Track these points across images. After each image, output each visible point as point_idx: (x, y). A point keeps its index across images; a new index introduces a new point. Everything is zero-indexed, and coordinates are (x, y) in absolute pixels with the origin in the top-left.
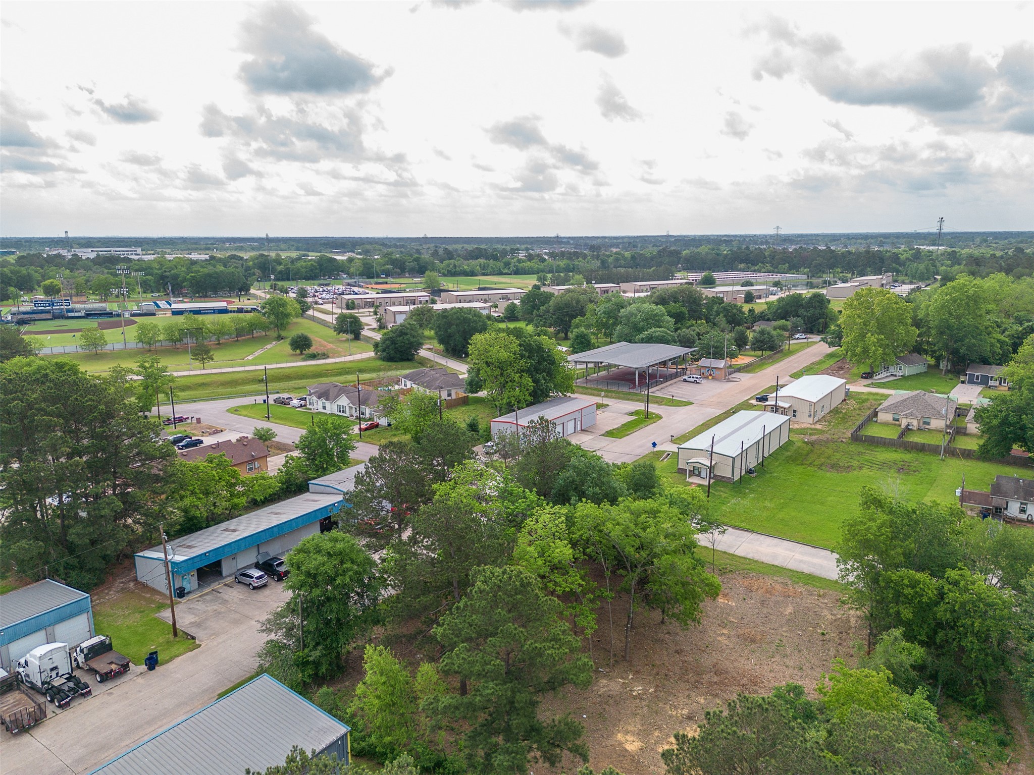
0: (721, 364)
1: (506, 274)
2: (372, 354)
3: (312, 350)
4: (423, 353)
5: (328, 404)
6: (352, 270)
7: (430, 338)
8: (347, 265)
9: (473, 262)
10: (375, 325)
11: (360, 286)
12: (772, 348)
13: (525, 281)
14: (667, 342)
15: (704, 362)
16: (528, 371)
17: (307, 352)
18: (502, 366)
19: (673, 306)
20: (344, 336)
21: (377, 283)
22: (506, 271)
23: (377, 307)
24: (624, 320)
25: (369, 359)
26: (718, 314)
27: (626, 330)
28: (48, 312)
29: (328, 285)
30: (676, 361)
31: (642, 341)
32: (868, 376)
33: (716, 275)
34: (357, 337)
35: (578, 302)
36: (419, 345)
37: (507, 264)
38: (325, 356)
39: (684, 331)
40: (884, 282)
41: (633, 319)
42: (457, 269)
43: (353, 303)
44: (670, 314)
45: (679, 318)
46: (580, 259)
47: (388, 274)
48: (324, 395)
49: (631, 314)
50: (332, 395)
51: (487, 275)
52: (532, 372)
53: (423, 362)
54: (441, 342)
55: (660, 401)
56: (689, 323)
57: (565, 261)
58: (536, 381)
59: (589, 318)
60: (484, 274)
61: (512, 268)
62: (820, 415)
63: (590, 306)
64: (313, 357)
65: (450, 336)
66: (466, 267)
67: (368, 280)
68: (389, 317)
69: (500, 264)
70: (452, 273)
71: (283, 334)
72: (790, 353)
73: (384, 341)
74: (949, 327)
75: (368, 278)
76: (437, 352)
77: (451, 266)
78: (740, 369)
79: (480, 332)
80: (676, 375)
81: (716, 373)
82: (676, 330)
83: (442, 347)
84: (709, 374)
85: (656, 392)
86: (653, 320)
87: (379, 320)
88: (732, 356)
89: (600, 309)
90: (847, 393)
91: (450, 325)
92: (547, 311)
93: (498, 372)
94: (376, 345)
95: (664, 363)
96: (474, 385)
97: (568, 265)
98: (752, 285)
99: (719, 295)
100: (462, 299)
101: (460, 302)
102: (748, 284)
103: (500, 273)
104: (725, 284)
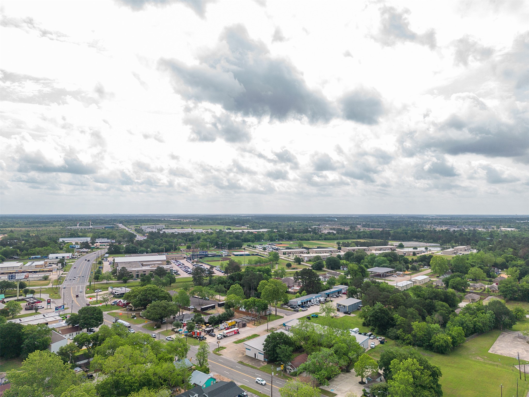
0: (401, 273)
1: (321, 240)
7: (325, 265)
8: (262, 236)
11: (274, 245)
12: (416, 270)
13: (333, 244)
14: (388, 267)
15: (397, 272)
16: (360, 272)
19: (389, 258)
21: (278, 244)
24: (376, 261)
26: (401, 260)
27: (377, 264)
30: (390, 272)
31: (382, 267)
32: (438, 277)
33: (404, 243)
35: (362, 256)
36: (323, 267)
38: (297, 269)
39: (392, 265)
40: (466, 249)
41: (378, 261)
42: (303, 238)
43: (285, 253)
44: (388, 260)
45: (391, 261)
46: (349, 234)
49: (378, 260)
52: (361, 272)
53: (324, 271)
55: (387, 280)
56: (394, 262)
57: (343, 235)
58: (362, 274)
59: (366, 260)
60: (313, 240)
62: (421, 283)
63: (365, 257)
64: (294, 269)
65: (330, 264)
71: (278, 262)
72: (421, 271)
73: (315, 265)
74: (456, 266)
75: (271, 241)
77: (300, 237)
78: (407, 275)
80: (391, 275)
81: (400, 275)
82: (390, 264)
84: (398, 275)
85: (386, 278)
86: (384, 262)
88: (405, 271)
89: (369, 258)
90: (430, 280)
92: (353, 258)
93: (354, 272)
94: (312, 266)
95: (387, 272)
97: (345, 237)
98: (417, 249)
99: (404, 253)
100: (317, 252)
101: (316, 253)
102: (415, 248)
103: (319, 240)
104: (407, 247)
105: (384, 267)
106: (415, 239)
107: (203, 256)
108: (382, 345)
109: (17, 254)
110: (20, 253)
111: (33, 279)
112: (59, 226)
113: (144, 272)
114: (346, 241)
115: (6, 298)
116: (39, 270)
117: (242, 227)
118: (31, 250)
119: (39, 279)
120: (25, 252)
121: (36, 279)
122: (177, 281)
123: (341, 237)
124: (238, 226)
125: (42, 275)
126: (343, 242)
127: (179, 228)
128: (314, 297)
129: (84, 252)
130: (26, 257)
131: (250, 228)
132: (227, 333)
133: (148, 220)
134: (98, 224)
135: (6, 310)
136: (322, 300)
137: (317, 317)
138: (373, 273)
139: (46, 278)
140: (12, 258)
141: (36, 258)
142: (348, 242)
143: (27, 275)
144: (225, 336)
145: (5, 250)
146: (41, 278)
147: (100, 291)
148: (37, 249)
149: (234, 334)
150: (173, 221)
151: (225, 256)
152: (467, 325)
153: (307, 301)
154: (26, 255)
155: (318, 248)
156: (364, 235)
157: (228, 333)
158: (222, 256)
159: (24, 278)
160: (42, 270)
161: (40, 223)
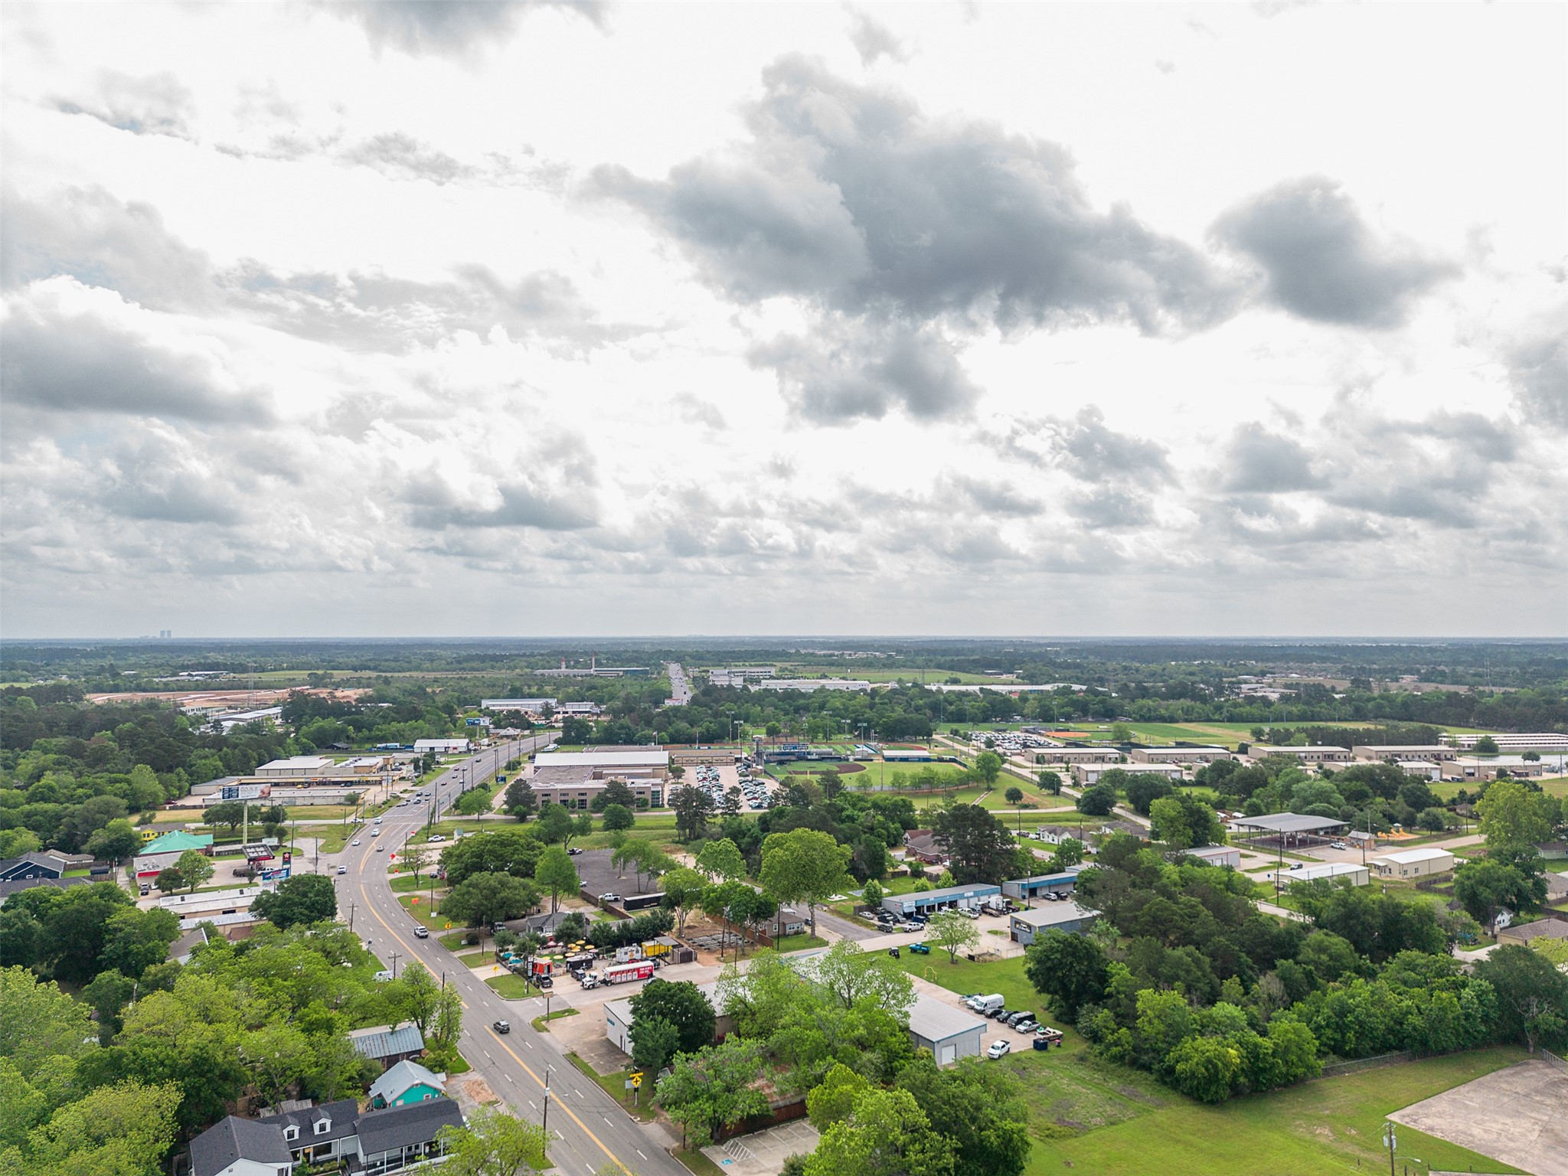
0: (1370, 836)
2: (1075, 808)
3: (1024, 801)
4: (1116, 810)
5: (1056, 838)
6: (1026, 711)
7: (1122, 798)
8: (1020, 704)
9: (1173, 704)
10: (1070, 782)
11: (1040, 734)
13: (1239, 734)
14: (1327, 815)
15: (1353, 834)
16: (1190, 825)
17: (1020, 802)
18: (1172, 821)
20: (1045, 791)
21: (1057, 730)
22: (1217, 717)
23: (1067, 763)
24: (1296, 794)
25: (1072, 812)
27: (1298, 804)
28: (793, 754)
29: (1004, 731)
30: (1327, 830)
31: (1307, 813)
33: (1499, 738)
34: (1057, 793)
36: (1113, 804)
37: (1219, 708)
38: (1035, 807)
39: (1349, 807)
41: (1303, 794)
42: (1153, 713)
43: (1050, 757)
46: (1323, 704)
47: (1069, 718)
48: (1053, 831)
49: (1302, 789)
50: (1058, 831)
51: (1191, 721)
52: (1193, 826)
53: (1116, 817)
54: (1131, 802)
57: (1301, 707)
58: (1195, 832)
59: (1269, 788)
60: (1187, 721)
61: (1225, 714)
63: (1270, 780)
64: (1026, 807)
65: (1139, 797)
66: (1163, 711)
67: (1045, 725)
68: (1083, 776)
69: (1208, 708)
70: (1147, 718)
71: (992, 786)
73: (1085, 798)
75: (1045, 721)
76: (1129, 810)
77: (1145, 710)
78: (1387, 843)
79: (1157, 798)
80: (1324, 842)
81: (1357, 843)
82: (1340, 806)
83: (1132, 806)
86: (1322, 796)
87: (1074, 778)
91: (1139, 787)
92: (1231, 780)
93: (1169, 824)
94: (1078, 801)
95: (1316, 831)
96: (1155, 835)
97: (1305, 712)
98: (1538, 759)
99: (1468, 771)
100: (1155, 757)
101: (1152, 761)
102: (1531, 756)
103: (1209, 720)
104: (1511, 752)
105: (1313, 813)
106: (1560, 726)
107: (794, 758)
108: (1035, 1053)
109: (348, 737)
110: (354, 736)
111: (323, 801)
112: (522, 669)
113: (582, 794)
114: (1280, 726)
115: (216, 844)
116: (357, 779)
117: (1004, 677)
118: (378, 730)
119: (338, 800)
120: (365, 732)
121: (330, 801)
122: (637, 824)
123: (1290, 712)
124: (991, 674)
125: (346, 792)
126: (1271, 730)
127: (815, 675)
128: (972, 894)
129: (507, 737)
130: (368, 746)
131: (1023, 678)
132: (612, 974)
133: (753, 652)
134: (618, 663)
135: (176, 871)
136: (993, 905)
137: (926, 953)
138: (1265, 833)
139: (353, 800)
140: (333, 747)
141: (386, 748)
142: (1287, 730)
143: (266, 791)
144: (605, 982)
145: (322, 727)
146: (342, 800)
147: (442, 840)
148: (395, 726)
149: (636, 977)
150: (820, 656)
151: (856, 760)
152: (1356, 1018)
153: (941, 905)
154: (369, 740)
155: (1180, 745)
156: (1380, 707)
157: (618, 973)
158: (848, 760)
159: (260, 798)
160: (365, 779)
161: (483, 659)
